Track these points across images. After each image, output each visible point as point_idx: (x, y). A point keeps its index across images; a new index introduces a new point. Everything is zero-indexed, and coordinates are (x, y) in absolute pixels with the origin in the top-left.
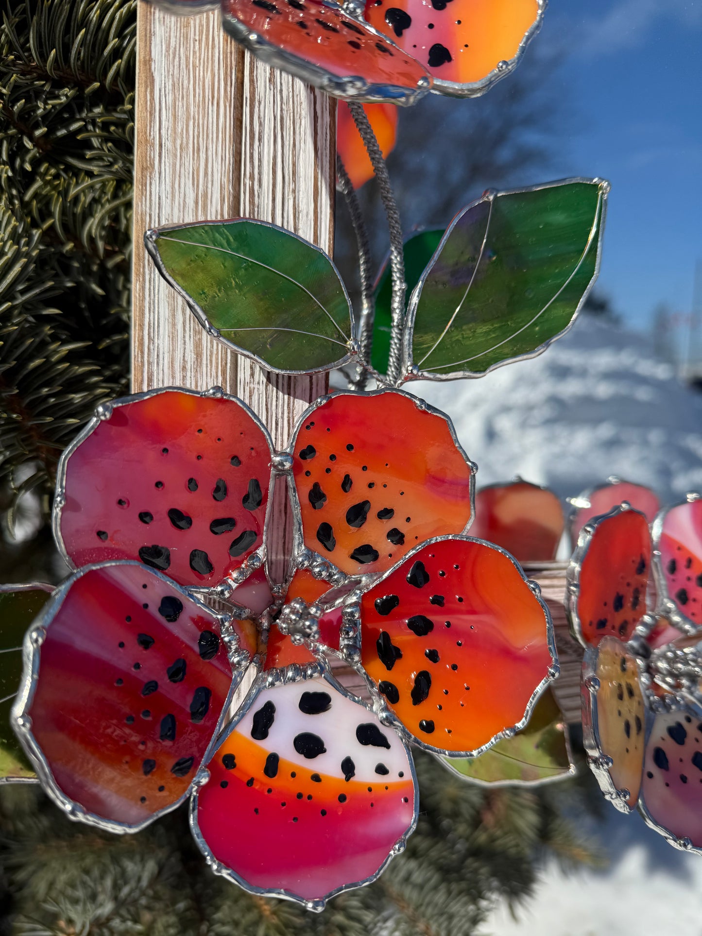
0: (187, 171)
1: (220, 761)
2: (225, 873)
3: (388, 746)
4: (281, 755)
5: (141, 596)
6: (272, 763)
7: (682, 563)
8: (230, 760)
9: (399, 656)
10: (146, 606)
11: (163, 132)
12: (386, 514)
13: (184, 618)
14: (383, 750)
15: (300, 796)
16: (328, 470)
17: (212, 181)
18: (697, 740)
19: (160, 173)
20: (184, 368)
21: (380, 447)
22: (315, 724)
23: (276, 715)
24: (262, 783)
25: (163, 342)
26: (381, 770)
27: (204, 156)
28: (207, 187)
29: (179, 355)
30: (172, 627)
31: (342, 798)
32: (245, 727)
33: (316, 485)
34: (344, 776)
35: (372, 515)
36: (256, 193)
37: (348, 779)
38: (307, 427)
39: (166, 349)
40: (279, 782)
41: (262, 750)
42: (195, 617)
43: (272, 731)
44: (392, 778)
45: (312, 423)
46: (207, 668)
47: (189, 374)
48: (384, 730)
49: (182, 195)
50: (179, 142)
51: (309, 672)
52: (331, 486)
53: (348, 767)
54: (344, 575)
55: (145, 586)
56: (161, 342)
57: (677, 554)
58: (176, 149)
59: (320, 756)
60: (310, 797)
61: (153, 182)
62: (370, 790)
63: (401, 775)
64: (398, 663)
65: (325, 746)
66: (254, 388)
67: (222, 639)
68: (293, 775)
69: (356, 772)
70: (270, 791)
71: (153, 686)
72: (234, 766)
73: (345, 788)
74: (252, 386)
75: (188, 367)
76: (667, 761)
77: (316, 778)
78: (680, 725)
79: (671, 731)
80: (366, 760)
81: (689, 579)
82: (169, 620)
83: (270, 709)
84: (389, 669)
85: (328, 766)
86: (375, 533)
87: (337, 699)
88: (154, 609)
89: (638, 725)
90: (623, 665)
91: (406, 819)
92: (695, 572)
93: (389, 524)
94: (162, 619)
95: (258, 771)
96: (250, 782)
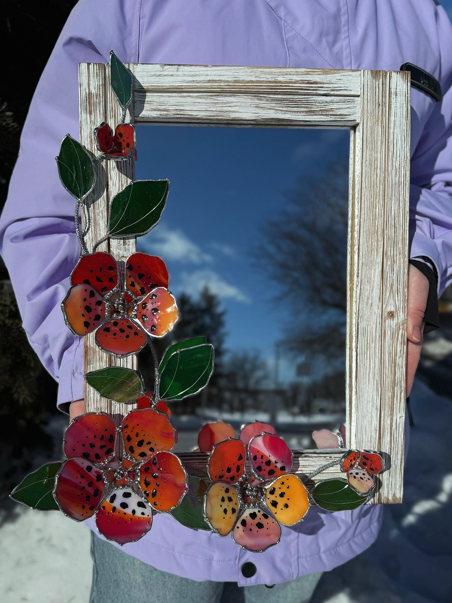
1: (101, 508)
3: (146, 508)
4: (117, 507)
5: (82, 466)
6: (114, 509)
7: (259, 457)
8: (104, 507)
9: (149, 484)
10: (83, 468)
11: (90, 343)
12: (149, 443)
13: (93, 471)
14: (144, 509)
15: (120, 518)
16: (132, 431)
18: (260, 519)
20: (97, 401)
21: (146, 424)
22: (126, 500)
23: (116, 497)
24: (111, 514)
25: (92, 395)
26: (143, 514)
29: (96, 398)
30: (89, 473)
31: (131, 519)
32: (108, 500)
33: (129, 436)
35: (145, 443)
37: (133, 515)
38: (126, 420)
39: (92, 397)
40: (115, 514)
41: (112, 506)
42: (96, 471)
43: (115, 501)
44: (146, 516)
45: (127, 419)
46: (98, 484)
47: (98, 403)
48: (145, 504)
49: (96, 358)
51: (126, 487)
52: (133, 436)
53: (134, 512)
54: (136, 460)
55: (83, 463)
56: (91, 395)
57: (257, 454)
59: (127, 508)
60: (123, 518)
62: (139, 518)
63: (148, 515)
64: (149, 486)
65: (128, 506)
67: (103, 477)
68: (119, 512)
69: (136, 513)
70: (113, 516)
71: (84, 488)
72: (105, 509)
73: (132, 517)
75: (98, 401)
76: (246, 524)
77: (125, 514)
78: (255, 513)
79: (250, 515)
80: (139, 511)
81: (262, 462)
82: (89, 472)
83: (115, 495)
84: (147, 487)
85: (129, 511)
86: (145, 449)
87: (133, 494)
88: (85, 469)
89: (234, 511)
90: (227, 491)
91: (148, 527)
92: (264, 460)
93: (150, 446)
94: (87, 471)
95: (110, 511)
96: (108, 513)
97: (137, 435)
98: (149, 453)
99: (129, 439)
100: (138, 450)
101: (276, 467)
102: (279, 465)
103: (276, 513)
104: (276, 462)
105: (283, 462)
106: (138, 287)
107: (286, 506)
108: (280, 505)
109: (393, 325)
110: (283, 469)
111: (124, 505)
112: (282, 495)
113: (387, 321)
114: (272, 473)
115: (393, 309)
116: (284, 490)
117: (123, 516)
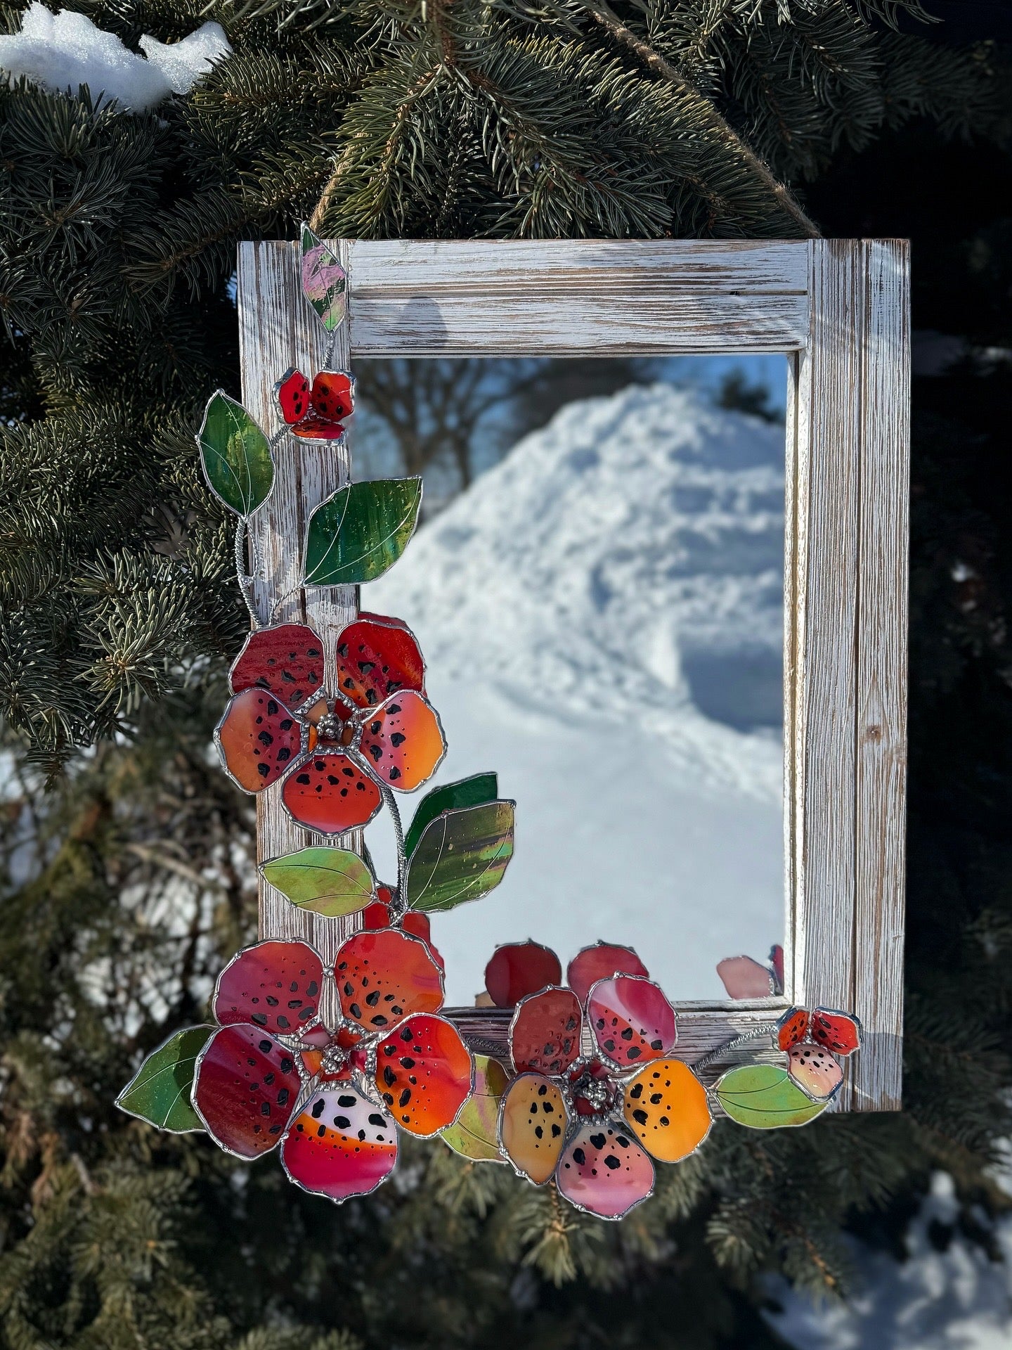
1: (295, 1127)
2: (295, 1182)
3: (386, 1126)
4: (327, 1126)
5: (251, 1040)
6: (322, 1130)
7: (609, 1022)
8: (300, 1127)
9: (395, 1079)
10: (253, 1045)
12: (388, 998)
13: (272, 1049)
14: (382, 1128)
15: (335, 1146)
16: (354, 975)
18: (613, 1147)
22: (346, 1112)
23: (325, 1106)
24: (316, 1139)
25: (273, 901)
26: (380, 1138)
30: (266, 1055)
31: (357, 1149)
32: (310, 1111)
33: (348, 984)
34: (358, 1139)
35: (381, 998)
37: (361, 1141)
38: (342, 952)
40: (324, 1139)
41: (317, 1123)
42: (280, 1051)
43: (322, 1113)
44: (386, 1143)
45: (344, 950)
46: (287, 1078)
48: (385, 1118)
51: (345, 1085)
52: (356, 984)
53: (362, 1134)
54: (368, 1032)
55: (253, 1035)
57: (604, 1016)
59: (347, 1128)
60: (340, 1148)
62: (372, 1147)
63: (391, 1142)
64: (394, 1083)
65: (351, 1123)
67: (294, 1063)
68: (332, 1136)
69: (365, 1137)
70: (320, 1143)
71: (256, 1085)
72: (302, 1130)
73: (359, 1145)
75: (286, 912)
76: (583, 1157)
77: (344, 1138)
78: (601, 1135)
79: (593, 1139)
80: (372, 1132)
81: (615, 1033)
82: (264, 1051)
83: (322, 1102)
84: (389, 1086)
85: (351, 1133)
86: (384, 1009)
87: (359, 1100)
88: (257, 1045)
89: (556, 1130)
90: (543, 1091)
91: (390, 1165)
92: (620, 1029)
93: (392, 1004)
94: (261, 1050)
95: (314, 1133)
96: (310, 1139)
97: (365, 982)
98: (391, 1017)
99: (350, 989)
100: (369, 1012)
101: (643, 1041)
102: (650, 1039)
103: (644, 1135)
104: (643, 1032)
105: (657, 1031)
106: (361, 690)
107: (665, 1121)
108: (653, 1119)
109: (878, 754)
110: (657, 1045)
111: (342, 1122)
112: (656, 1099)
113: (866, 745)
114: (634, 1053)
115: (877, 721)
116: (659, 1088)
117: (341, 1143)
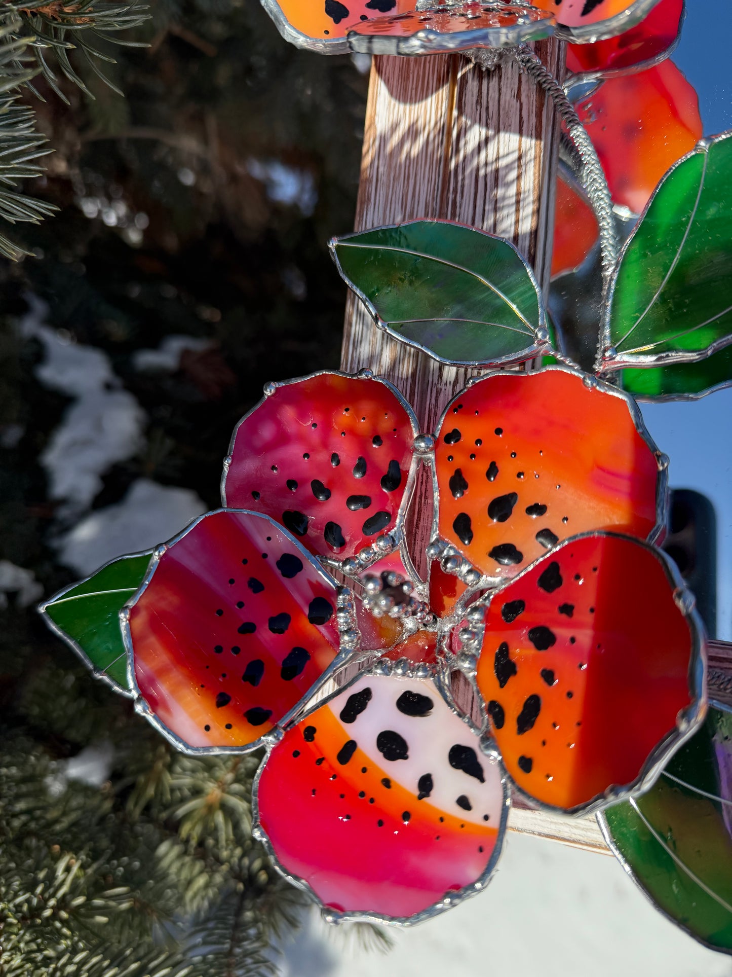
0: (397, 197)
1: (302, 729)
3: (482, 780)
4: (360, 745)
5: (263, 546)
6: (349, 749)
8: (310, 732)
9: (515, 673)
10: (265, 555)
12: (538, 509)
13: (301, 577)
14: (474, 781)
15: (362, 794)
16: (473, 456)
17: (419, 202)
19: (375, 204)
21: (537, 432)
22: (407, 726)
23: (370, 704)
24: (331, 767)
26: (464, 803)
27: (413, 181)
28: (413, 208)
30: (285, 581)
31: (406, 815)
32: (338, 705)
33: (459, 472)
34: (416, 792)
35: (519, 509)
36: (458, 204)
37: (420, 797)
38: (455, 410)
40: (347, 771)
41: (344, 733)
42: (314, 582)
43: (360, 717)
44: (474, 817)
45: (460, 406)
46: (312, 632)
48: (483, 760)
50: (392, 175)
51: (419, 671)
52: (474, 473)
53: (426, 784)
54: (477, 574)
55: (269, 538)
58: (390, 181)
59: (400, 761)
60: (372, 800)
61: (369, 213)
62: (442, 820)
63: (486, 818)
64: (512, 680)
65: (409, 753)
66: (441, 389)
67: (335, 605)
68: (364, 770)
69: (432, 793)
70: (335, 777)
71: (250, 627)
72: (313, 739)
73: (416, 807)
74: (439, 386)
77: (387, 783)
80: (451, 784)
82: (284, 575)
83: (366, 694)
84: (502, 686)
85: (404, 775)
86: (519, 530)
87: (440, 708)
88: (272, 560)
91: (472, 872)
93: (538, 521)
94: (278, 572)
95: (331, 753)
96: (320, 761)
97: (493, 470)
98: (531, 545)
99: (458, 483)
100: (489, 534)
111: (393, 746)
117: (376, 791)
